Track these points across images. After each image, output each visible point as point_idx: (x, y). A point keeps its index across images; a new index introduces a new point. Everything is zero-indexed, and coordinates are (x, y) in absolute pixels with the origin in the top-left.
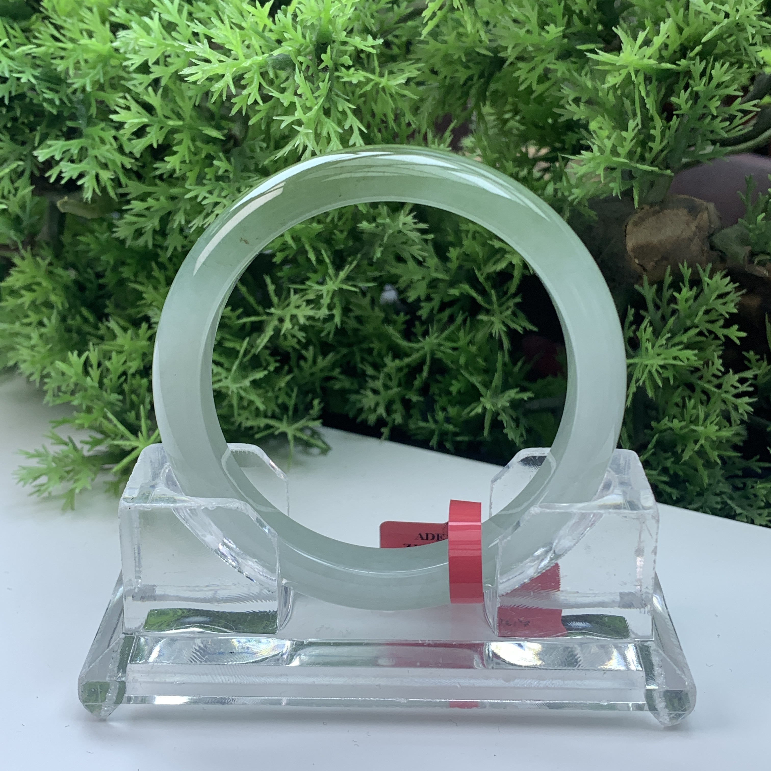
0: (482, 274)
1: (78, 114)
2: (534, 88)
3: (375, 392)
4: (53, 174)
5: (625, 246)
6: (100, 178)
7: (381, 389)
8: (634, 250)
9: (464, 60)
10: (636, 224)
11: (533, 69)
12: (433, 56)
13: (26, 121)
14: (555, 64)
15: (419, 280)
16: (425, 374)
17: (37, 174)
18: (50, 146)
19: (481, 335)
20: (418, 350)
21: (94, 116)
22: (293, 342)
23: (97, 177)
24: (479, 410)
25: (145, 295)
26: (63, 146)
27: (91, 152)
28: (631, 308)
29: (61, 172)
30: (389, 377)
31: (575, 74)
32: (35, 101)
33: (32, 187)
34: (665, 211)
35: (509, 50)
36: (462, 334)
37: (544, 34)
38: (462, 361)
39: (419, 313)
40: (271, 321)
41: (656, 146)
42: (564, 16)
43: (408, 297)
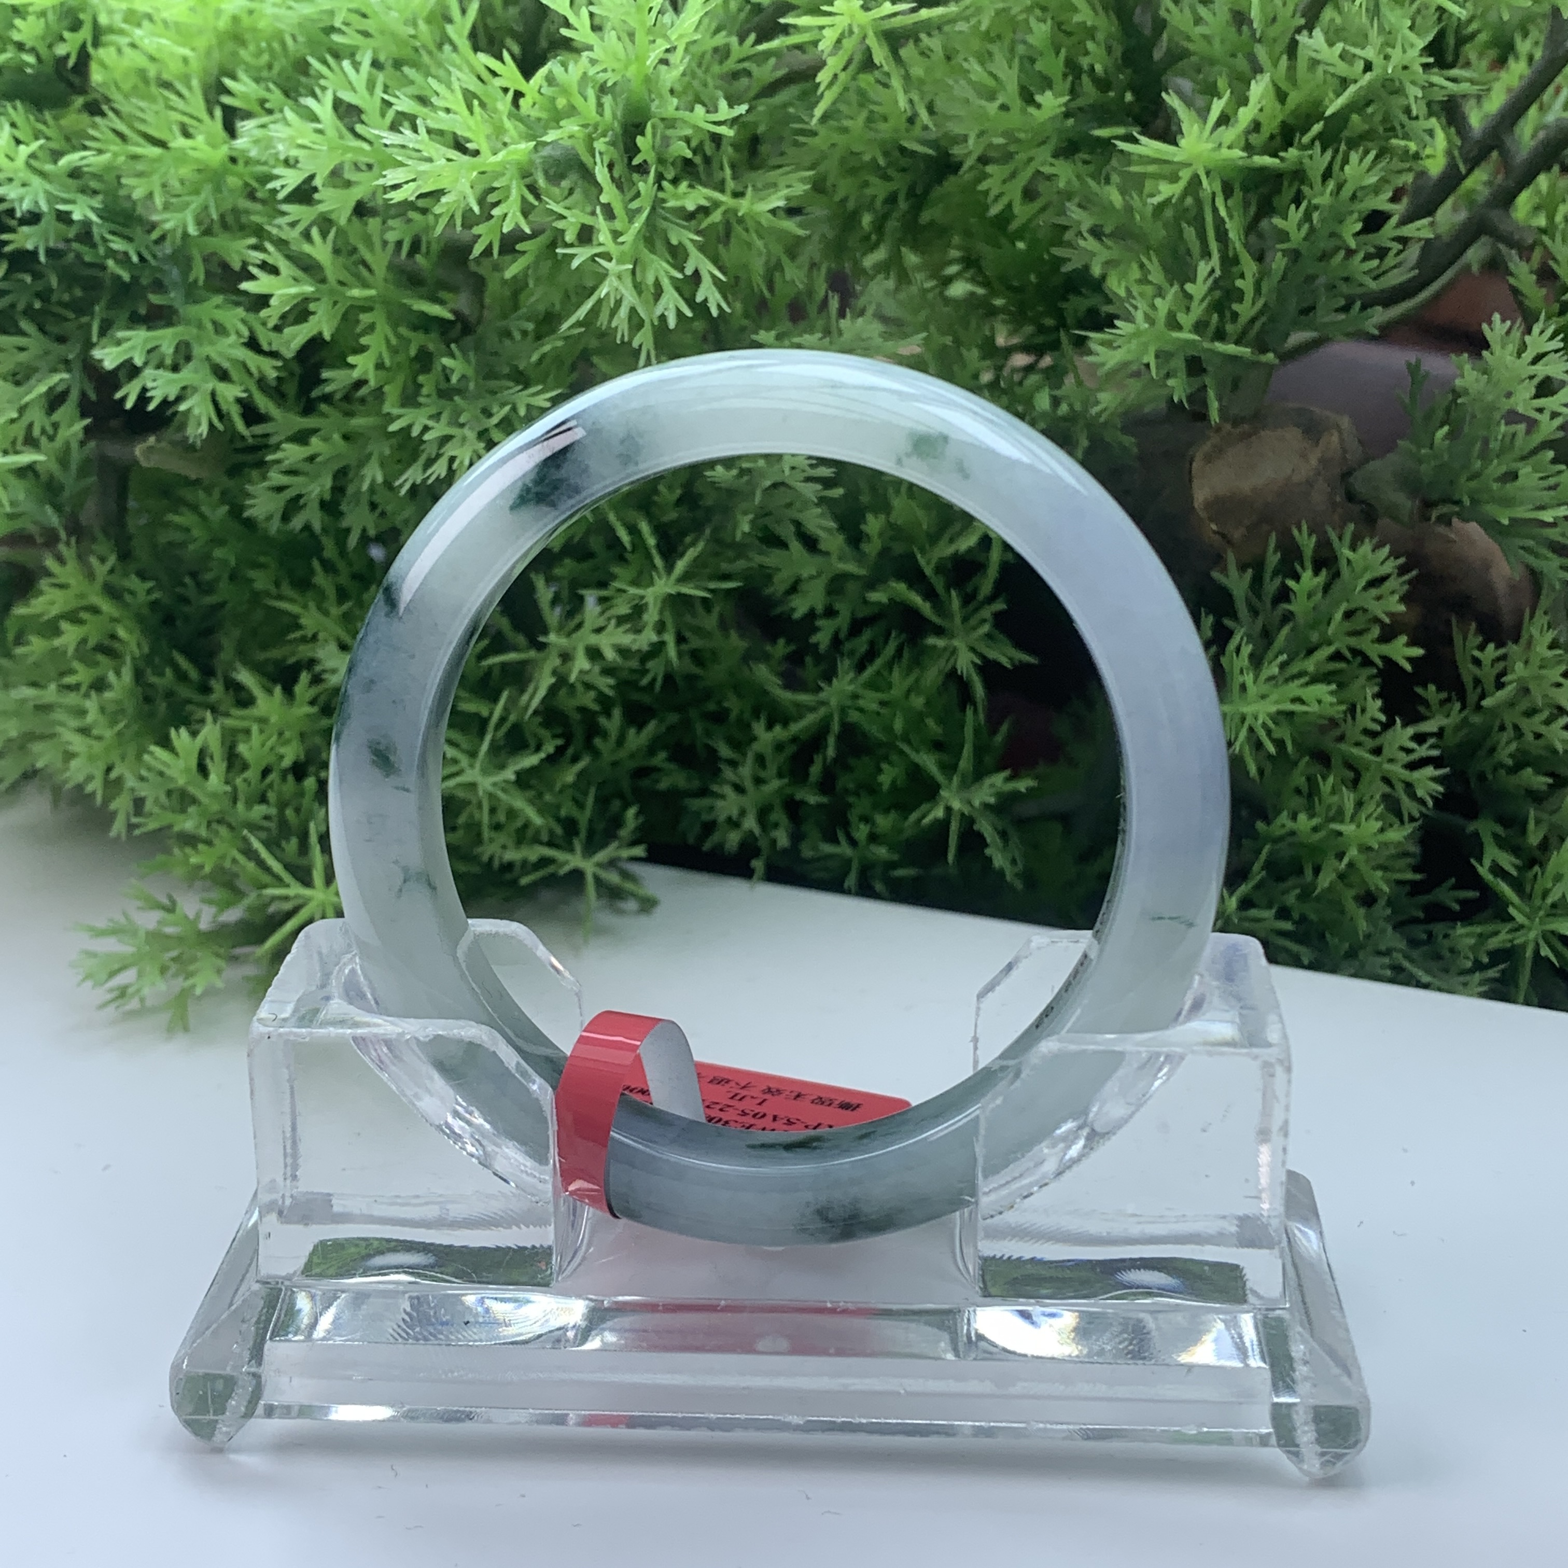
0: (928, 563)
1: (166, 282)
2: (1017, 209)
3: (739, 789)
4: (129, 394)
5: (1190, 499)
6: (219, 399)
7: (748, 784)
8: (1208, 505)
9: (882, 162)
10: (1208, 459)
11: (1013, 175)
12: (824, 157)
13: (66, 297)
14: (1052, 165)
15: (812, 577)
16: (831, 752)
17: (93, 396)
18: (119, 343)
19: (932, 675)
20: (812, 709)
21: (201, 282)
22: (588, 700)
23: (213, 394)
24: (939, 813)
25: (303, 621)
26: (146, 341)
27: (199, 351)
28: (1207, 614)
29: (144, 390)
30: (761, 760)
31: (1092, 183)
32: (87, 259)
33: (87, 421)
34: (1262, 433)
35: (971, 141)
36: (896, 674)
37: (1031, 110)
38: (898, 725)
39: (814, 639)
40: (545, 659)
41: (1245, 309)
42: (1065, 76)
43: (793, 610)
